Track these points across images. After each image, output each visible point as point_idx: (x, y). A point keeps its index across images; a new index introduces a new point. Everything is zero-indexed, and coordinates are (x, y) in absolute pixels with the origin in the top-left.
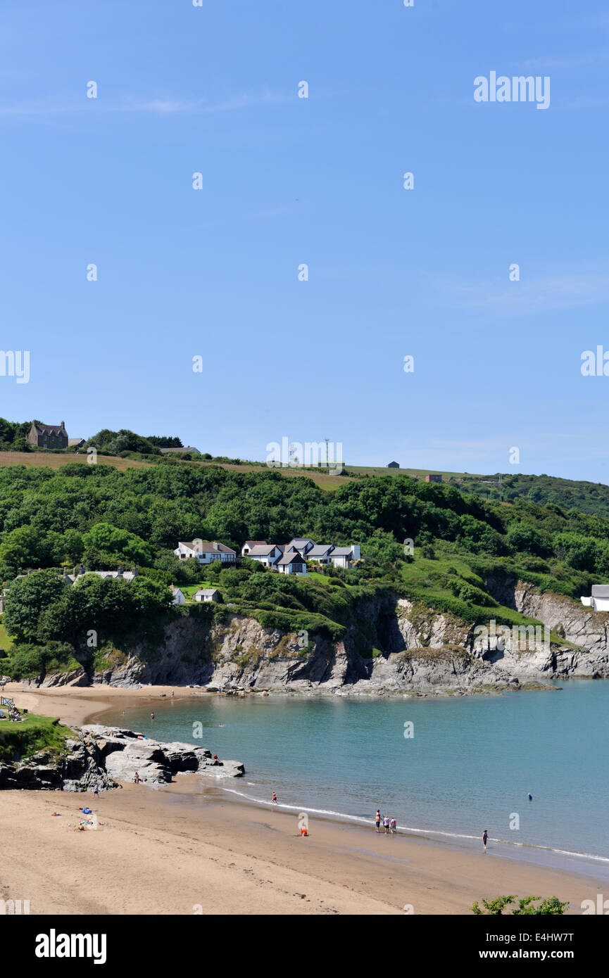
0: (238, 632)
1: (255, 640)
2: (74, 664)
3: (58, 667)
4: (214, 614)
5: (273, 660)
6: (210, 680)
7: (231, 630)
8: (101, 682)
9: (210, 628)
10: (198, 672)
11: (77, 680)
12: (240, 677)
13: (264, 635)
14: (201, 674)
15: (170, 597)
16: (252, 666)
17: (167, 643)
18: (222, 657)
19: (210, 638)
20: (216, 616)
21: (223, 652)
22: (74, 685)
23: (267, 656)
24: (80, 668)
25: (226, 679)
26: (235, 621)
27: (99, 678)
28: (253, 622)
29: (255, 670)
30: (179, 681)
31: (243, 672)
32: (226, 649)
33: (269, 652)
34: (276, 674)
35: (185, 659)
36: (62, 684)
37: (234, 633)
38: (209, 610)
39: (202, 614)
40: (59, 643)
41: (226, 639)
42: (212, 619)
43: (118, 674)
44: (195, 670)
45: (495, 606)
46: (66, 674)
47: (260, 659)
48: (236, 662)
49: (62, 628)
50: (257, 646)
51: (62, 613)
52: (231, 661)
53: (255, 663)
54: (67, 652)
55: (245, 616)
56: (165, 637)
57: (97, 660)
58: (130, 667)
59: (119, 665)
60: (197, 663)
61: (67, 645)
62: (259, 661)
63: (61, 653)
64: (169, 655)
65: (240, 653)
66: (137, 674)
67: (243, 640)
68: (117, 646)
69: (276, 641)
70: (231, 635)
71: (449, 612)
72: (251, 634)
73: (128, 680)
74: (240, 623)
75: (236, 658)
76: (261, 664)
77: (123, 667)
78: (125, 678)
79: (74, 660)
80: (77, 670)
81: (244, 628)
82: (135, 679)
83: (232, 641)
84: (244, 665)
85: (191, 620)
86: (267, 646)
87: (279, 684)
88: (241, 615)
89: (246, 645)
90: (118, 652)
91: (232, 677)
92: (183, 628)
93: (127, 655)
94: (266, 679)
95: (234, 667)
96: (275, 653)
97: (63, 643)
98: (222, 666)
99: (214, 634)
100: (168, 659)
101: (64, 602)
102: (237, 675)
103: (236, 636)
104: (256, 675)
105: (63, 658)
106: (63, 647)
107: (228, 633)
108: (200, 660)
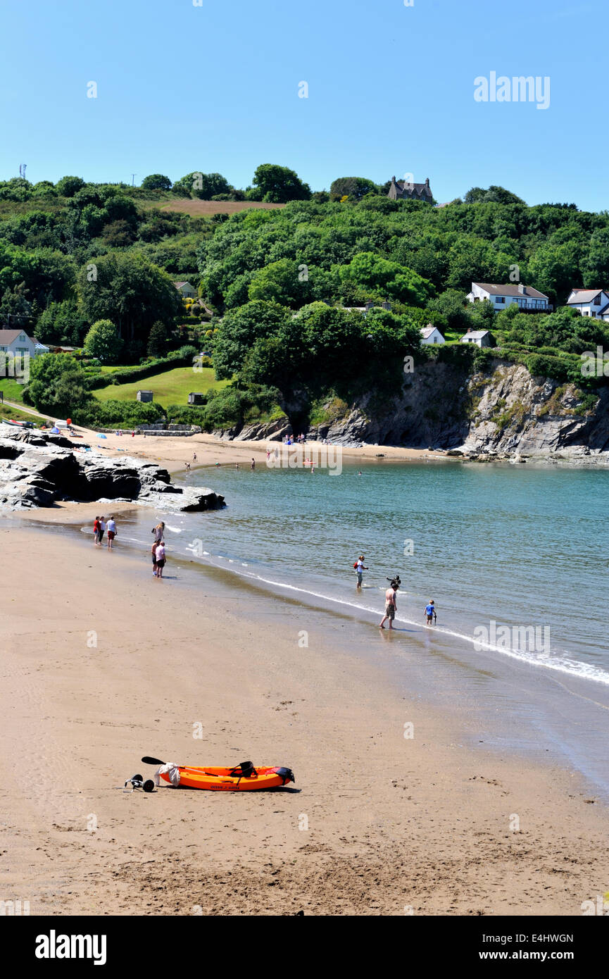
0: (502, 383)
1: (522, 393)
2: (277, 412)
3: (259, 417)
4: (473, 359)
5: (542, 418)
6: (461, 443)
7: (494, 379)
8: (315, 438)
9: (467, 377)
10: (446, 433)
11: (278, 433)
12: (498, 440)
13: (533, 386)
14: (449, 435)
15: (414, 337)
16: (514, 427)
17: (405, 393)
18: (479, 414)
19: (466, 387)
20: (476, 362)
21: (480, 407)
22: (273, 439)
23: (534, 413)
24: (283, 418)
25: (480, 443)
26: (501, 369)
27: (313, 434)
28: (522, 369)
29: (518, 431)
30: (418, 443)
31: (502, 434)
32: (484, 405)
33: (538, 409)
34: (544, 437)
35: (427, 415)
36: (261, 437)
37: (496, 383)
38: (467, 354)
39: (459, 360)
40: (263, 387)
41: (486, 391)
42: (470, 365)
43: (336, 428)
44: (442, 430)
46: (266, 424)
47: (526, 417)
48: (495, 421)
49: (269, 369)
50: (524, 401)
51: (272, 350)
52: (489, 419)
53: (518, 422)
54: (271, 398)
55: (513, 362)
56: (403, 385)
57: (315, 411)
58: (352, 421)
59: (340, 418)
60: (446, 420)
61: (273, 390)
62: (524, 420)
63: (263, 398)
64: (408, 409)
65: (502, 410)
66: (360, 430)
67: (508, 393)
68: (341, 395)
69: (547, 394)
70: (492, 386)
72: (517, 385)
73: (346, 437)
74: (506, 372)
75: (495, 416)
76: (526, 424)
77: (344, 421)
78: (343, 434)
79: (278, 408)
80: (279, 420)
81: (510, 377)
82: (357, 436)
83: (493, 394)
84: (505, 425)
85: (442, 365)
86: (535, 400)
87: (546, 450)
88: (508, 361)
89: (511, 400)
90: (339, 402)
91: (488, 440)
92: (428, 375)
93: (349, 407)
94: (531, 443)
95: (492, 427)
96: (545, 410)
97: (269, 388)
98: (478, 426)
99: (471, 384)
100: (404, 414)
101: (277, 339)
102: (494, 437)
103: (499, 388)
104: (519, 437)
105: (265, 405)
106: (266, 391)
107: (488, 384)
108: (450, 418)
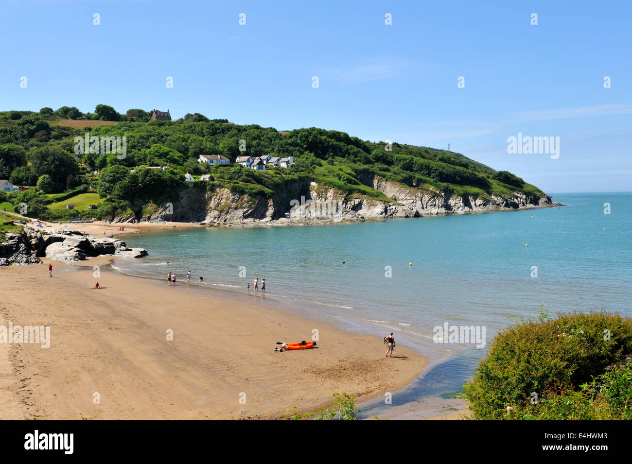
0: (219, 195)
1: (227, 199)
2: (129, 211)
3: (121, 213)
4: (207, 186)
5: (236, 208)
6: (204, 219)
7: (215, 194)
8: (145, 220)
9: (205, 193)
10: (198, 216)
11: (131, 219)
12: (219, 218)
13: (231, 196)
14: (199, 217)
15: (183, 178)
16: (225, 212)
17: (181, 201)
18: (211, 208)
19: (205, 198)
20: (208, 187)
21: (211, 205)
22: (129, 222)
23: (233, 207)
25: (212, 219)
26: (218, 190)
27: (144, 219)
28: (226, 190)
29: (227, 214)
30: (187, 221)
31: (221, 215)
32: (212, 204)
33: (234, 205)
34: (237, 216)
35: (190, 209)
36: (123, 221)
37: (217, 195)
38: (204, 184)
39: (201, 187)
40: (122, 201)
41: (213, 199)
42: (206, 189)
43: (154, 216)
44: (196, 214)
45: (359, 184)
46: (125, 216)
47: (229, 208)
48: (217, 210)
49: (124, 194)
50: (228, 202)
51: (125, 186)
52: (215, 209)
53: (227, 210)
54: (126, 205)
55: (223, 187)
57: (144, 210)
58: (160, 213)
59: (155, 212)
60: (198, 211)
61: (127, 202)
62: (229, 209)
63: (123, 206)
64: (182, 207)
65: (220, 206)
66: (164, 216)
67: (221, 199)
68: (155, 202)
69: (237, 199)
70: (215, 197)
71: (335, 187)
72: (225, 196)
73: (158, 220)
74: (220, 191)
75: (217, 208)
76: (230, 211)
77: (157, 213)
78: (157, 219)
79: (129, 209)
80: (131, 214)
81: (222, 193)
82: (163, 219)
83: (216, 200)
84: (221, 211)
85: (195, 189)
86: (233, 201)
87: (238, 220)
88: (221, 186)
89: (223, 202)
90: (155, 206)
91: (215, 218)
92: (190, 193)
93: (159, 207)
94: (232, 218)
95: (216, 213)
96: (237, 205)
97: (124, 201)
98: (211, 212)
99: (206, 196)
100: (181, 209)
101: (126, 181)
102: (218, 216)
103: (218, 197)
104: (227, 216)
105: (124, 208)
106: (124, 203)
107: (214, 196)
108: (199, 210)
